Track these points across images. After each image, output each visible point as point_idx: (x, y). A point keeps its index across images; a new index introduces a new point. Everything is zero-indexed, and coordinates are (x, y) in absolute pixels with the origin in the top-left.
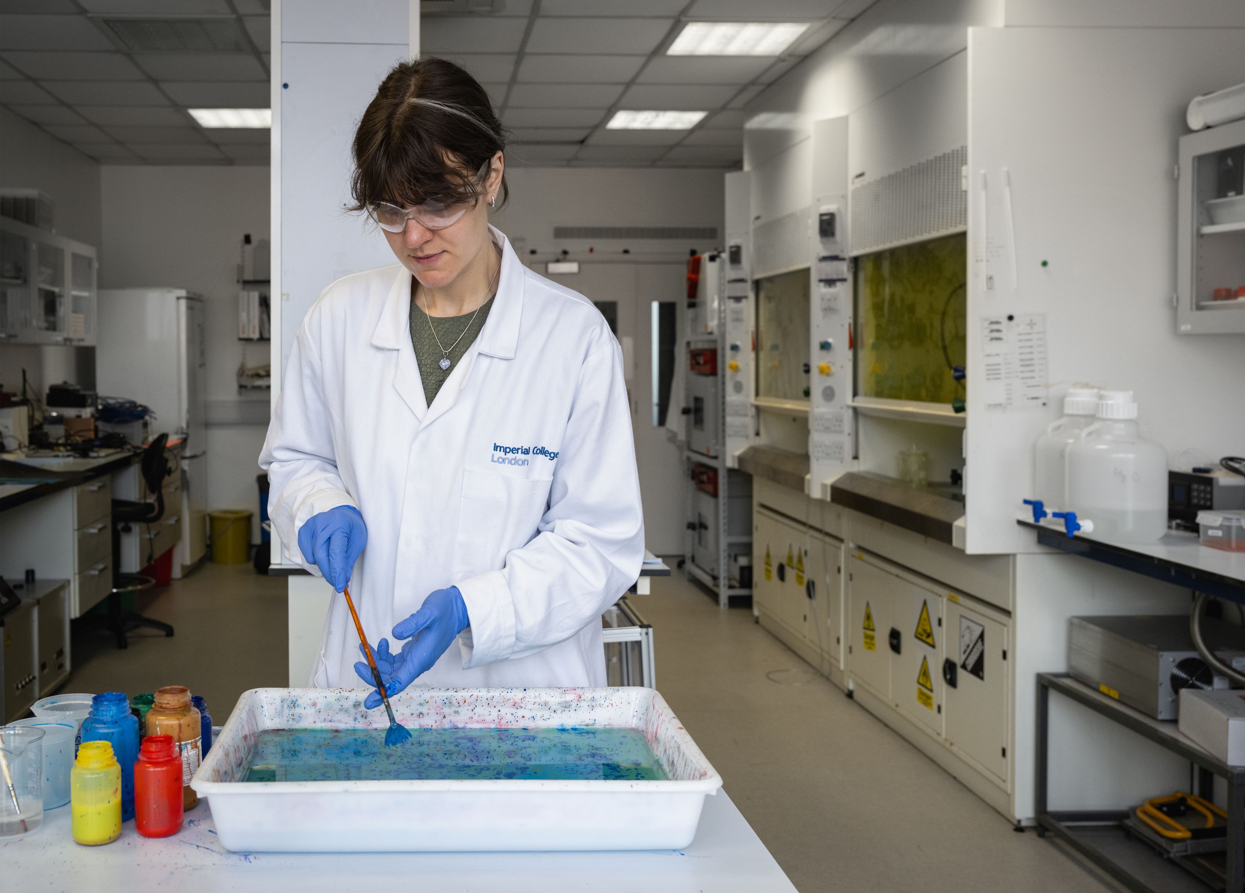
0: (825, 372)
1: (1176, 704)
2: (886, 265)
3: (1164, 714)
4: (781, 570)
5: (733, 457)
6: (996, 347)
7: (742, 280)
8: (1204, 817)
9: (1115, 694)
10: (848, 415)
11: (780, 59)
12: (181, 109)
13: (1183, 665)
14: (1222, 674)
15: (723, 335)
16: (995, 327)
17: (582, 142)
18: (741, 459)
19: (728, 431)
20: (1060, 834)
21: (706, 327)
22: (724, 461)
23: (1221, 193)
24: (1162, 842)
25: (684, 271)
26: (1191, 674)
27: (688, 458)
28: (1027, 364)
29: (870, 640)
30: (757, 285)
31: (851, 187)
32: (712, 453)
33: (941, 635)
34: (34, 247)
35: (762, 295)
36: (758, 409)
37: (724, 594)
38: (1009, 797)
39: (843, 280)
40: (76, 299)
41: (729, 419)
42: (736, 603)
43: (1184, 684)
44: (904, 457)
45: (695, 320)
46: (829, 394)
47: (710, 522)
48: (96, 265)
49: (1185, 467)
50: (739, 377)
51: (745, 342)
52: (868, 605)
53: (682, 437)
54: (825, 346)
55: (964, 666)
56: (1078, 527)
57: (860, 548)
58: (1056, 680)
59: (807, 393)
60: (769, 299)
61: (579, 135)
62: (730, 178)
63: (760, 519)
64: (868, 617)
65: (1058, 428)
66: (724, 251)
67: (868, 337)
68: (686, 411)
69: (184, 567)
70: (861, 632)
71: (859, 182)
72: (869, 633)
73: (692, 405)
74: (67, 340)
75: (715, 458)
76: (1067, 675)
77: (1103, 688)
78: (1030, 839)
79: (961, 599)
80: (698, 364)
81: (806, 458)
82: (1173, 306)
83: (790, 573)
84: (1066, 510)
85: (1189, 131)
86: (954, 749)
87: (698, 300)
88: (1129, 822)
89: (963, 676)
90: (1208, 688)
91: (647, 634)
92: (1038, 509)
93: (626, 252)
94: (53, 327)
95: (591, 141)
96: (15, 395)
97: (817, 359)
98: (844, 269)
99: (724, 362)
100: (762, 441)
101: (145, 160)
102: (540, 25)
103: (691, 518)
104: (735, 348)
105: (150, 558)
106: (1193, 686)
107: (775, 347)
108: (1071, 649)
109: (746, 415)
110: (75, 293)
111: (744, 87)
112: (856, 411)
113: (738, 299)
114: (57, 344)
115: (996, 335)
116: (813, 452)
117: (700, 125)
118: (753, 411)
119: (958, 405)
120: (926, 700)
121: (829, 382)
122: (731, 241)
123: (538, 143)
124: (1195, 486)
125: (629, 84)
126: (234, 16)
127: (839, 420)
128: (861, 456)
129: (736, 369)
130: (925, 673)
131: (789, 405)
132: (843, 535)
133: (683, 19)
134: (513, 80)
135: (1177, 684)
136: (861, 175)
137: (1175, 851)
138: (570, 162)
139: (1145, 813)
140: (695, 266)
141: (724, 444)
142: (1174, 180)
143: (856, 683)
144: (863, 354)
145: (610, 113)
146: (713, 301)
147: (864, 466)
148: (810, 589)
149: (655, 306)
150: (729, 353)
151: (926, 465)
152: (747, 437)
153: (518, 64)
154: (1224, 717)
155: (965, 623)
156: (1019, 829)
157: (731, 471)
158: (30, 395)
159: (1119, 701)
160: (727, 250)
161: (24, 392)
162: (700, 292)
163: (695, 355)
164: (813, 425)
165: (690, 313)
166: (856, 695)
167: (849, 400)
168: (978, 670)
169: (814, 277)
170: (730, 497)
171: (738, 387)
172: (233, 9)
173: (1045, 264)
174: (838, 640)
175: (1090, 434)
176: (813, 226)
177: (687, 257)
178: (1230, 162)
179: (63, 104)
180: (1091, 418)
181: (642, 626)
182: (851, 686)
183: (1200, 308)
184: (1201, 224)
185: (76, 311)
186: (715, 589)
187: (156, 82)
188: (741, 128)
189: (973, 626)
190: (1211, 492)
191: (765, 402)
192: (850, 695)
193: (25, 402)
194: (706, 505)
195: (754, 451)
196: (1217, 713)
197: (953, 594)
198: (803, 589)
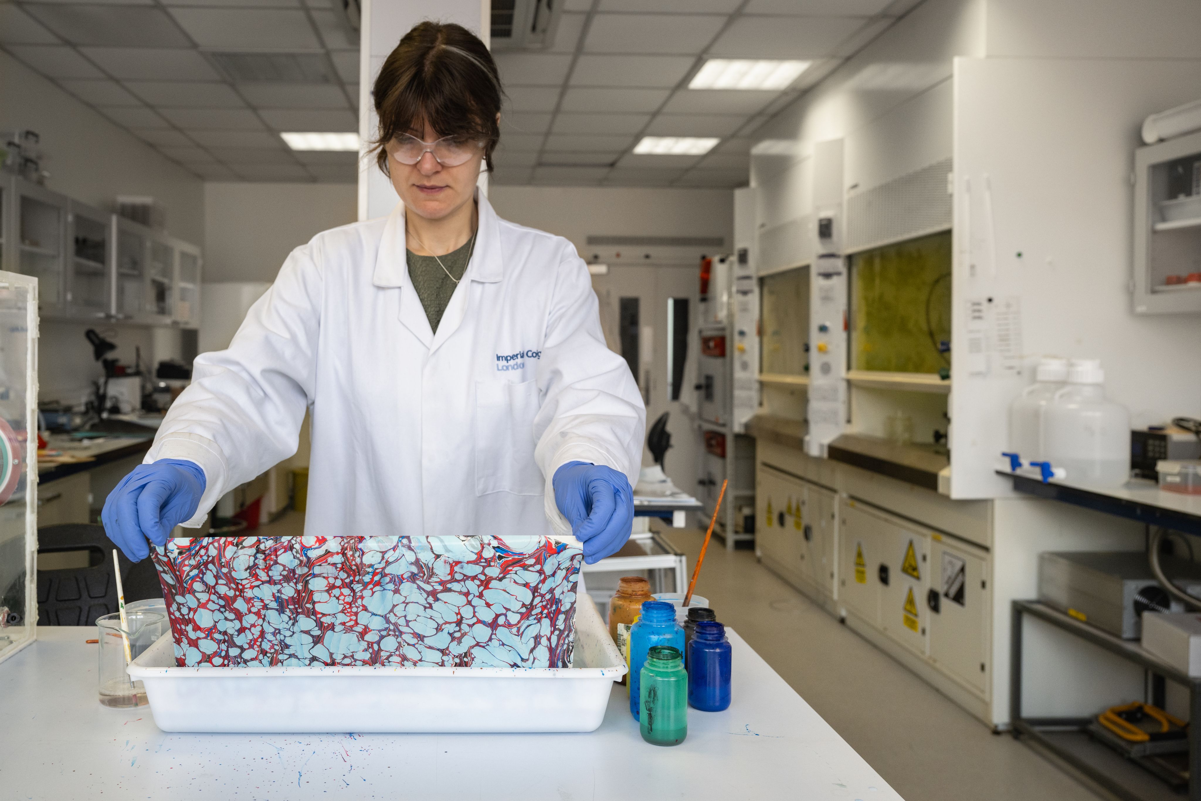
0: (822, 350)
1: (1138, 626)
2: (877, 262)
3: (1128, 633)
4: (781, 519)
5: (740, 424)
6: (977, 325)
7: (747, 278)
8: (1160, 723)
9: (1082, 617)
10: (842, 387)
11: (784, 93)
12: (274, 133)
13: (1144, 592)
14: (1179, 600)
15: (731, 324)
16: (976, 307)
17: (612, 165)
18: (747, 426)
19: (736, 402)
20: (1034, 737)
21: (716, 317)
22: (732, 427)
23: (1173, 194)
24: (1123, 744)
25: (697, 273)
26: (1151, 599)
27: (700, 427)
28: (1004, 339)
29: (861, 575)
30: (762, 281)
31: (846, 197)
32: (721, 421)
33: (926, 569)
34: (148, 244)
35: (766, 290)
36: (762, 385)
37: (731, 538)
38: (987, 705)
39: (839, 274)
40: (183, 290)
41: (737, 393)
42: (740, 545)
43: (1146, 608)
44: (891, 421)
45: (706, 312)
46: (826, 369)
47: (718, 478)
48: (200, 262)
49: (1142, 426)
50: (746, 358)
51: (751, 329)
52: (859, 545)
53: (694, 409)
54: (823, 329)
55: (946, 595)
56: (1052, 474)
57: (853, 498)
58: (1029, 605)
59: (807, 368)
60: (771, 293)
61: (610, 159)
62: (739, 194)
63: (762, 476)
64: (860, 555)
65: (1031, 393)
66: (732, 254)
67: (860, 321)
68: (698, 387)
69: (270, 514)
70: (852, 568)
71: (853, 193)
72: (861, 569)
73: (703, 381)
74: (175, 323)
75: (724, 425)
76: (1038, 602)
77: (1072, 612)
78: (1006, 741)
79: (944, 538)
80: (709, 347)
81: (806, 422)
82: (1130, 292)
83: (789, 520)
84: (1041, 459)
85: (1143, 144)
86: (938, 665)
87: (710, 295)
88: (1093, 727)
89: (945, 604)
90: (1166, 612)
91: (681, 561)
92: (1015, 461)
93: (647, 257)
94: (162, 311)
95: (619, 164)
96: (129, 367)
97: (816, 339)
98: (840, 265)
99: (732, 346)
100: (765, 411)
101: (242, 178)
102: (583, 61)
103: (701, 475)
104: (742, 333)
105: (242, 505)
106: (1153, 610)
107: (776, 333)
108: (1042, 579)
109: (750, 389)
110: (183, 285)
111: (752, 118)
112: (850, 383)
113: (745, 293)
114: (166, 326)
115: (977, 314)
116: (811, 417)
117: (713, 151)
118: (756, 386)
119: (944, 373)
120: (911, 623)
121: (825, 358)
122: (739, 245)
123: (575, 165)
124: (1151, 442)
125: (655, 114)
126: (322, 51)
127: (835, 390)
128: (854, 419)
129: (743, 351)
130: (910, 601)
131: (789, 379)
132: (836, 486)
133: (705, 56)
134: (557, 110)
135: (1139, 608)
136: (855, 186)
137: (1135, 752)
138: (601, 182)
139: (1108, 719)
140: (707, 267)
141: (731, 413)
142: (1131, 186)
143: (849, 611)
144: (855, 335)
145: (637, 139)
146: (722, 295)
147: (857, 428)
148: (807, 533)
149: (670, 303)
150: (737, 337)
151: (910, 428)
152: (751, 407)
153: (562, 95)
154: (1185, 635)
155: (947, 558)
156: (996, 732)
157: (738, 436)
158: (143, 368)
159: (1087, 623)
160: (736, 253)
161: (138, 366)
162: (711, 288)
163: (705, 341)
164: (812, 395)
165: (702, 307)
166: (850, 621)
167: (842, 372)
168: (959, 597)
169: (813, 272)
170: (737, 458)
171: (745, 366)
172: (323, 44)
173: (1019, 255)
174: (832, 575)
175: (1062, 396)
176: (813, 229)
177: (698, 261)
178: (1180, 170)
179: (175, 128)
180: (1063, 383)
181: (676, 554)
182: (843, 613)
183: (1154, 292)
184: (1154, 223)
185: (183, 299)
186: (723, 535)
187: (254, 109)
188: (747, 154)
189: (955, 561)
190: (1165, 447)
191: (768, 377)
192: (842, 621)
193: (138, 373)
194: (715, 465)
195: (758, 419)
196: (1178, 632)
197: (937, 534)
198: (801, 533)
